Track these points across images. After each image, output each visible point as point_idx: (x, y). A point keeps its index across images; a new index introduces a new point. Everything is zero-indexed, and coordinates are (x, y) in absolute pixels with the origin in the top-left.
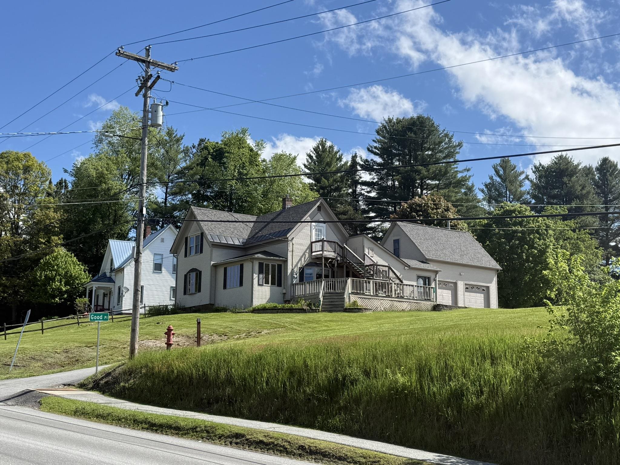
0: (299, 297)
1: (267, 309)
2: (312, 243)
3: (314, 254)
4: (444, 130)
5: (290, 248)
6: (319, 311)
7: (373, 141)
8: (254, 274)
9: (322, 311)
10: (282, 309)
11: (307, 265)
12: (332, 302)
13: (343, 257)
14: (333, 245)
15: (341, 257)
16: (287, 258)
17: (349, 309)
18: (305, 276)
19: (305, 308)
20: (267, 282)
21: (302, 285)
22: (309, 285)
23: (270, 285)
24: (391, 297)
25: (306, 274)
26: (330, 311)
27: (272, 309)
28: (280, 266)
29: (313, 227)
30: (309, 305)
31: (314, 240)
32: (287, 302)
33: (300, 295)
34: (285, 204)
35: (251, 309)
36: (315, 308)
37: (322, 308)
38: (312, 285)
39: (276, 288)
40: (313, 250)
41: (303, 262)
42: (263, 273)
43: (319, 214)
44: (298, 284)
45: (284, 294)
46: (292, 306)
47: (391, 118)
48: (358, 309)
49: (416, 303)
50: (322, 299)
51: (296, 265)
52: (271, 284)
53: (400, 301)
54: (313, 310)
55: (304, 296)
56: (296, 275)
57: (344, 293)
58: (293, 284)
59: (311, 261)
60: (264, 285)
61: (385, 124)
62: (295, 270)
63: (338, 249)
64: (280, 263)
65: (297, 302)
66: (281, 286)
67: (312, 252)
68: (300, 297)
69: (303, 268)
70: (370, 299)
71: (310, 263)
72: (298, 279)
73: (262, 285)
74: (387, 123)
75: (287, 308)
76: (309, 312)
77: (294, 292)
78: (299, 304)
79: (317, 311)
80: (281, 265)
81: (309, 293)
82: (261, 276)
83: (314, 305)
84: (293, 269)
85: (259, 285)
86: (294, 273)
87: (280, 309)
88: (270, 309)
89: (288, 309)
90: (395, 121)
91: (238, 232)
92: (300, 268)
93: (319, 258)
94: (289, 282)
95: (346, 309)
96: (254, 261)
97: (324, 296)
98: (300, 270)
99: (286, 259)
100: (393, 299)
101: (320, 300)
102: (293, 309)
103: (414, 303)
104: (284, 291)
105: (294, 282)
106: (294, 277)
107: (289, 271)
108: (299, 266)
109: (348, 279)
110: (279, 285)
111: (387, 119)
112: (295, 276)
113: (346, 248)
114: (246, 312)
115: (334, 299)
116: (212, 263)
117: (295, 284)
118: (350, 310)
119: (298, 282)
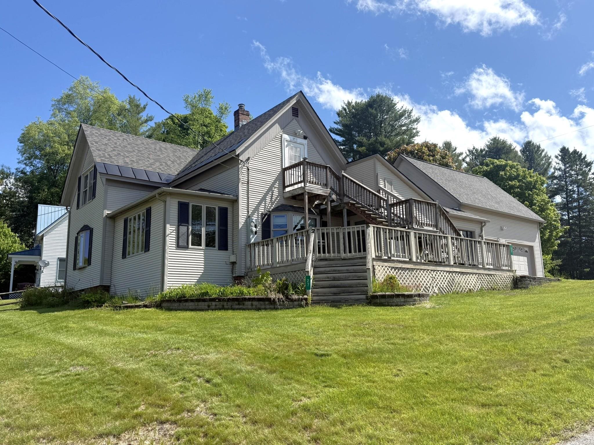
0: (259, 270)
1: (187, 301)
2: (284, 170)
3: (287, 189)
4: (402, 107)
5: (243, 177)
6: (307, 304)
7: (335, 123)
8: (168, 226)
9: (316, 303)
10: (220, 300)
11: (276, 209)
12: (334, 279)
13: (341, 194)
14: (323, 172)
15: (337, 194)
16: (237, 196)
17: (383, 296)
18: (272, 228)
19: (273, 296)
20: (197, 242)
21: (268, 245)
22: (282, 246)
23: (203, 246)
24: (449, 266)
25: (276, 226)
26: (335, 304)
27: (198, 300)
28: (224, 212)
29: (286, 143)
30: (283, 289)
31: (287, 164)
32: (238, 279)
33: (264, 265)
34: (239, 119)
35: (158, 298)
36: (295, 297)
37: (314, 294)
38: (287, 246)
39: (215, 252)
40: (287, 183)
41: (268, 205)
42: (188, 223)
43: (294, 121)
44: (258, 243)
45: (234, 263)
46: (242, 293)
47: (350, 102)
48: (403, 296)
49: (489, 275)
50: (311, 274)
51: (257, 209)
52: (207, 245)
53: (462, 273)
54: (292, 300)
55: (273, 267)
56: (256, 226)
57: (365, 258)
58: (250, 245)
59: (283, 202)
60: (190, 246)
61: (345, 107)
62: (254, 218)
63: (331, 181)
64: (224, 205)
65: (257, 282)
66: (226, 249)
67: (285, 187)
68: (263, 270)
69: (269, 216)
70: (413, 269)
71: (282, 205)
72: (260, 234)
73: (186, 248)
74: (346, 106)
75: (231, 296)
76: (284, 307)
77: (252, 259)
78: (261, 287)
79: (304, 302)
80: (226, 210)
81: (282, 262)
82: (183, 229)
83: (295, 287)
84: (249, 217)
85: (178, 247)
86: (253, 224)
87: (214, 300)
88: (192, 301)
89: (233, 300)
90: (354, 104)
91: (161, 165)
92: (263, 215)
93: (297, 197)
94: (242, 241)
95: (374, 297)
96: (168, 199)
97: (314, 267)
98: (263, 219)
99: (235, 198)
100: (452, 269)
101: (309, 277)
102: (245, 299)
103: (486, 274)
104: (233, 259)
105: (252, 241)
106: (252, 231)
107: (242, 221)
108: (262, 210)
109: (368, 227)
110: (224, 246)
111: (346, 103)
112: (254, 229)
113: (346, 178)
114: (146, 306)
115: (339, 272)
116: (107, 212)
117: (254, 244)
118: (383, 300)
119: (260, 239)
